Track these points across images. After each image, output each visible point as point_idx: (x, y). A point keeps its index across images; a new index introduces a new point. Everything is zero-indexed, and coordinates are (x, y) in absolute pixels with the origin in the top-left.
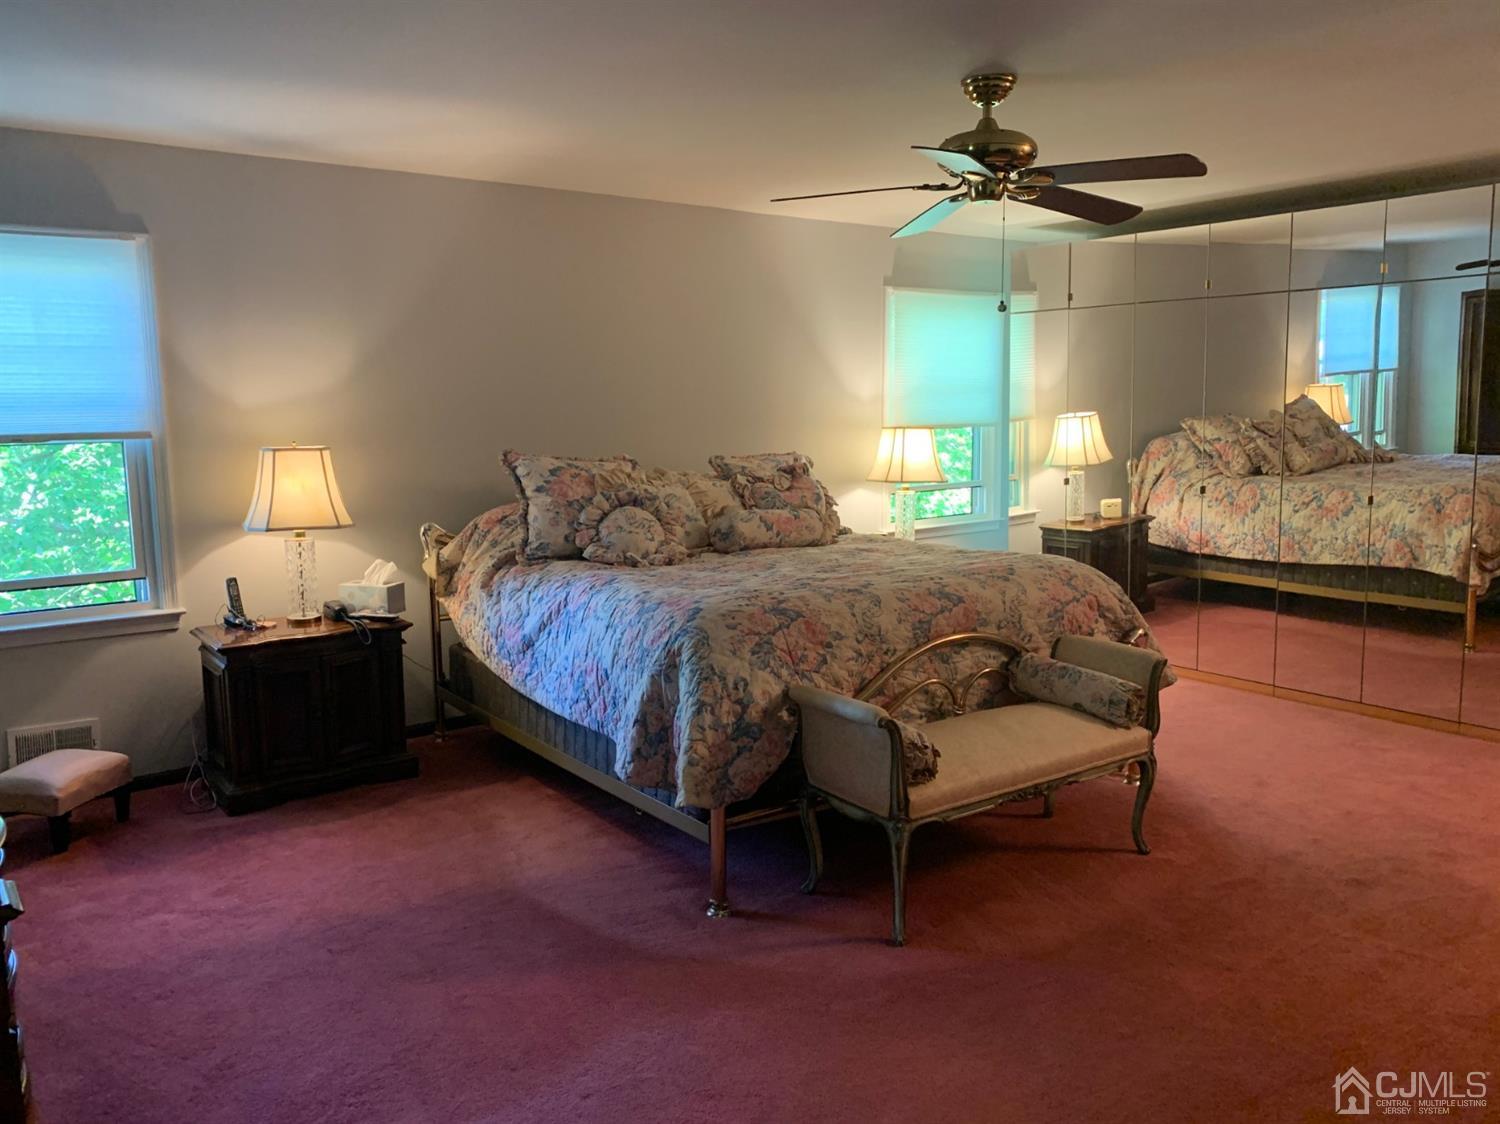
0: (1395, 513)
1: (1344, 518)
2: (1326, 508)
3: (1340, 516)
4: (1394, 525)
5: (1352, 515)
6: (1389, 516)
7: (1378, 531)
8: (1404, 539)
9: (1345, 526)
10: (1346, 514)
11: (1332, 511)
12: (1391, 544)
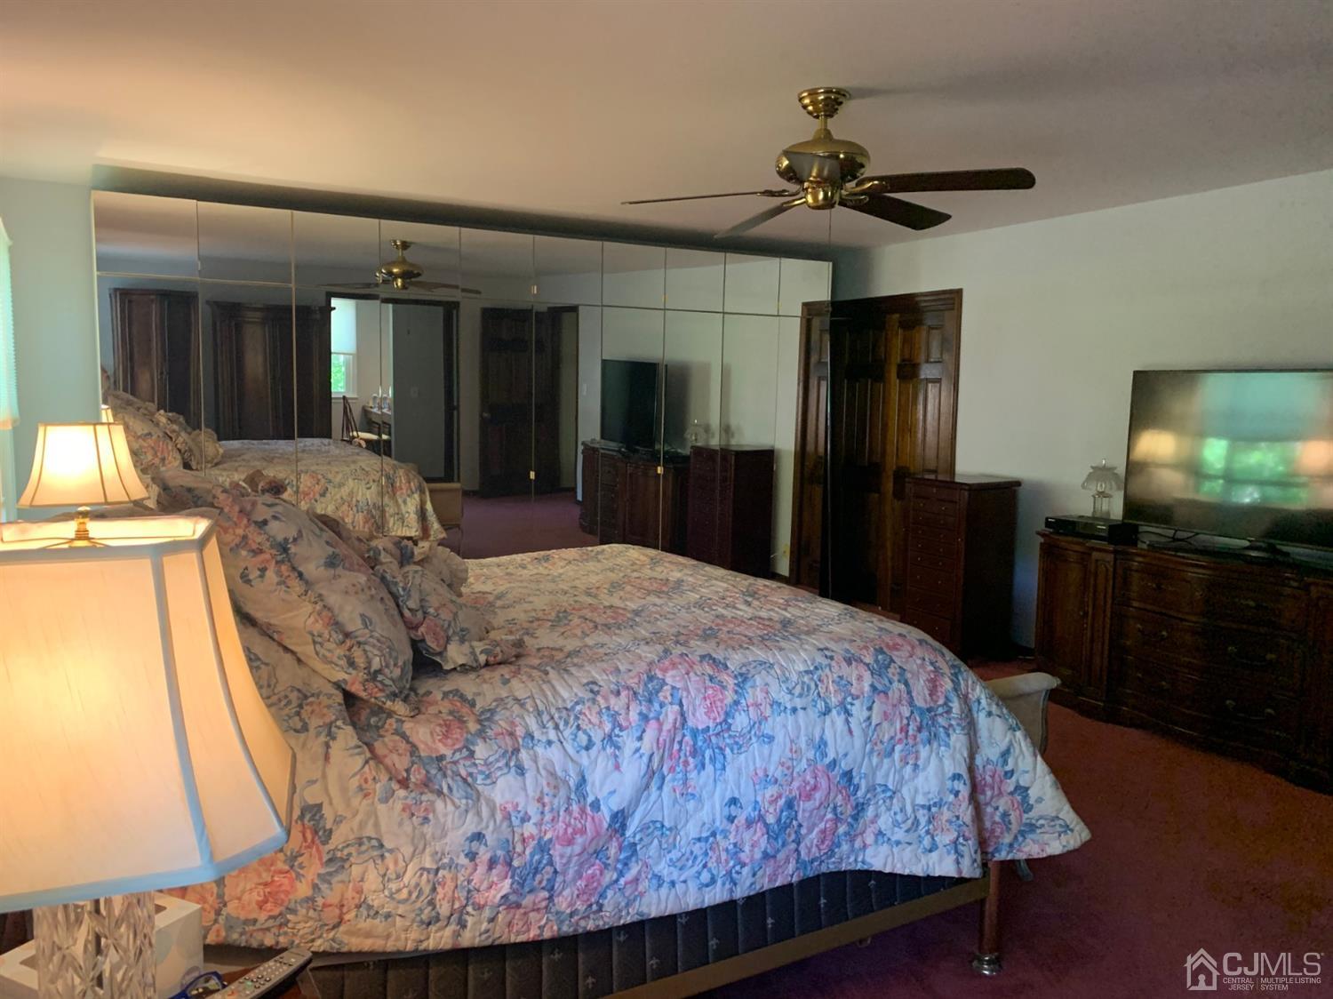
0: (355, 490)
1: (322, 499)
2: (303, 492)
3: (318, 497)
4: (358, 501)
5: (328, 495)
6: (351, 494)
7: (345, 507)
8: (369, 512)
9: (324, 505)
10: (323, 495)
11: (308, 494)
12: (360, 517)
